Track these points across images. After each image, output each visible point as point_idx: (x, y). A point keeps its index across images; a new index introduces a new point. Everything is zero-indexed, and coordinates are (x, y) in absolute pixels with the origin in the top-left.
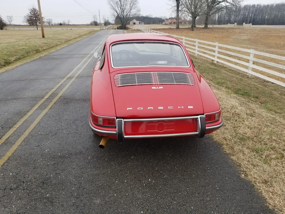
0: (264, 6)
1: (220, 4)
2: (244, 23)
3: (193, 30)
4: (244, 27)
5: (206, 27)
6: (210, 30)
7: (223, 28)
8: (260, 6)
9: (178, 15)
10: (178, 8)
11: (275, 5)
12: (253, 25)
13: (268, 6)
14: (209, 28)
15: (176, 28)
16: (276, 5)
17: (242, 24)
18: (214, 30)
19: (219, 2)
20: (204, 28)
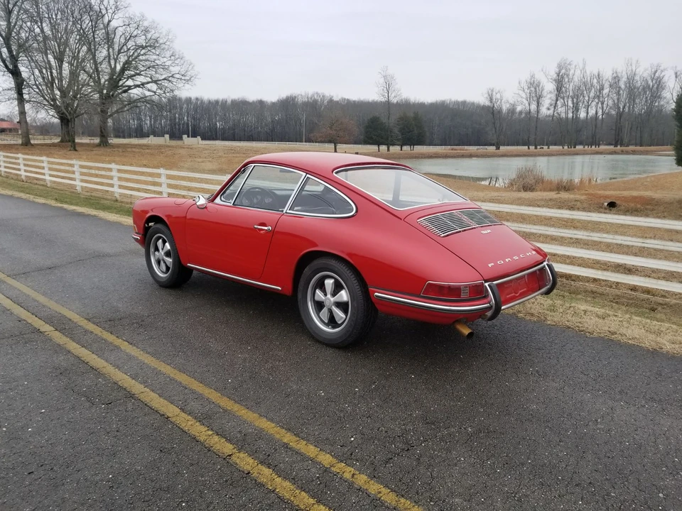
0: (209, 102)
1: (130, 91)
2: (185, 137)
3: (76, 150)
4: (186, 143)
5: (104, 143)
6: (120, 150)
7: (147, 146)
8: (202, 102)
9: (23, 113)
10: (20, 94)
11: (229, 102)
12: (203, 139)
13: (217, 102)
14: (113, 146)
15: (22, 145)
16: (232, 101)
17: (181, 138)
18: (129, 150)
19: (127, 86)
20: (99, 145)
